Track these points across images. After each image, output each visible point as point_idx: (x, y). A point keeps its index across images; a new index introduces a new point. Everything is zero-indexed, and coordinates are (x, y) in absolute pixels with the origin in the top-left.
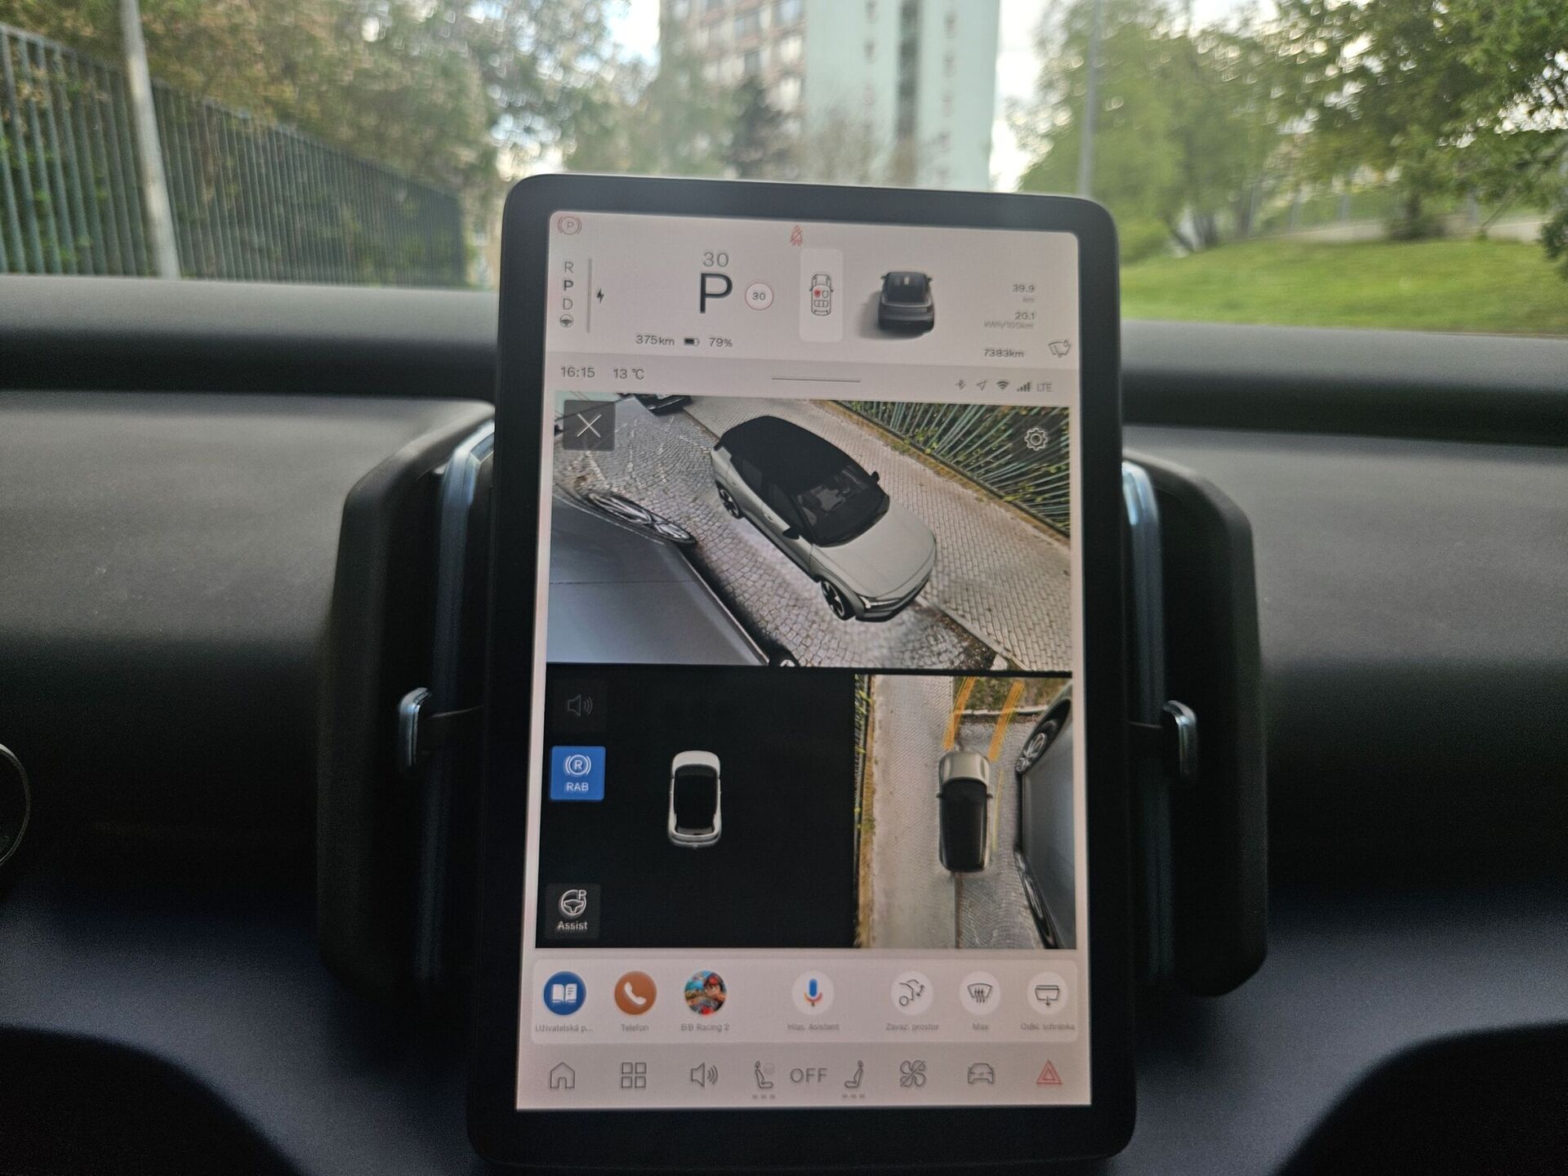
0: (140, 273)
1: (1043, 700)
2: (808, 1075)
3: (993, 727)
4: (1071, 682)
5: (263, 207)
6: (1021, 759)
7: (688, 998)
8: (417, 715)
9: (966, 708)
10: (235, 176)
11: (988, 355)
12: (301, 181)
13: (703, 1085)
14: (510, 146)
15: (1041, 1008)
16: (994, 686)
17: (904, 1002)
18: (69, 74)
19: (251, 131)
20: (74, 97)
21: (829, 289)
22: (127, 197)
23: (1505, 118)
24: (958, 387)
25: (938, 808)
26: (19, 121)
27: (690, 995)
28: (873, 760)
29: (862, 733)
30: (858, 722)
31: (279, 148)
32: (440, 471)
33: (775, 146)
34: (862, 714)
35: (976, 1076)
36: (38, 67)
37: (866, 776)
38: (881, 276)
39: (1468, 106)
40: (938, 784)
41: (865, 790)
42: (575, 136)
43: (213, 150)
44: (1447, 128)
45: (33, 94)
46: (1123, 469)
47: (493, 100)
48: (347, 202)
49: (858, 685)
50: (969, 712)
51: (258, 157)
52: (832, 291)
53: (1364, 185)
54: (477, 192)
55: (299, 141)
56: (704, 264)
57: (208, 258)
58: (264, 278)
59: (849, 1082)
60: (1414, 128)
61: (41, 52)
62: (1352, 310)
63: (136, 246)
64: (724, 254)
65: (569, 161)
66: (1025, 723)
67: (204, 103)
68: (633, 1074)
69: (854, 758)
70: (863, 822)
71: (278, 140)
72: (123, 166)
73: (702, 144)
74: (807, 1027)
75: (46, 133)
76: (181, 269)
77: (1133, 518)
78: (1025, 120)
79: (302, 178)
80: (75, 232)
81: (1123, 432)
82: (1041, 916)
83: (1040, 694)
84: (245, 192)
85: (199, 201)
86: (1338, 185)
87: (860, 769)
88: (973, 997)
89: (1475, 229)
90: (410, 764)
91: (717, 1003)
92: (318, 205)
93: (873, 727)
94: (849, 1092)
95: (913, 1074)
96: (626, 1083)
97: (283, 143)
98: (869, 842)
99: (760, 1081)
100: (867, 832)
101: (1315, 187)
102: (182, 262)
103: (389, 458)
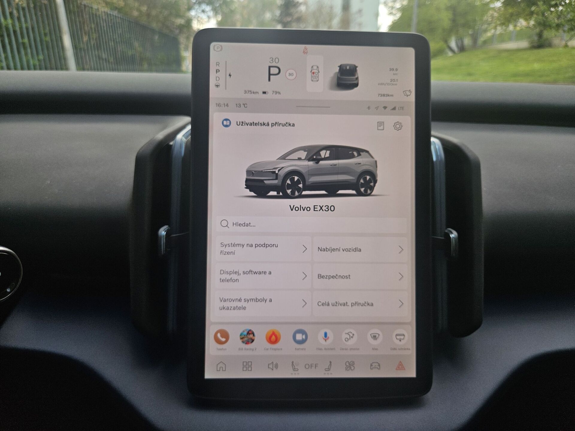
0: (62, 69)
2: (311, 366)
5: (106, 42)
8: (165, 236)
10: (95, 31)
11: (379, 97)
12: (119, 32)
13: (273, 370)
14: (197, 17)
15: (397, 342)
17: (347, 340)
19: (100, 13)
22: (56, 40)
24: (368, 109)
26: (15, 12)
31: (111, 20)
32: (171, 143)
33: (296, 16)
35: (373, 367)
38: (338, 66)
42: (220, 14)
43: (87, 21)
44: (553, 3)
46: (431, 139)
48: (136, 40)
51: (103, 24)
52: (319, 72)
53: (521, 27)
54: (185, 35)
55: (118, 17)
56: (270, 62)
57: (86, 62)
58: (107, 70)
59: (326, 368)
60: (540, 3)
62: (515, 75)
63: (60, 58)
64: (277, 58)
65: (219, 23)
67: (83, 3)
68: (247, 366)
71: (111, 17)
72: (54, 28)
73: (268, 16)
74: (323, 349)
75: (25, 16)
76: (77, 67)
77: (434, 159)
78: (391, 4)
79: (120, 30)
80: (38, 54)
84: (99, 37)
85: (82, 41)
86: (511, 27)
88: (372, 338)
89: (563, 43)
90: (163, 254)
92: (126, 41)
94: (326, 372)
95: (350, 366)
96: (245, 369)
97: (112, 18)
99: (294, 368)
101: (502, 28)
102: (77, 64)
103: (152, 139)
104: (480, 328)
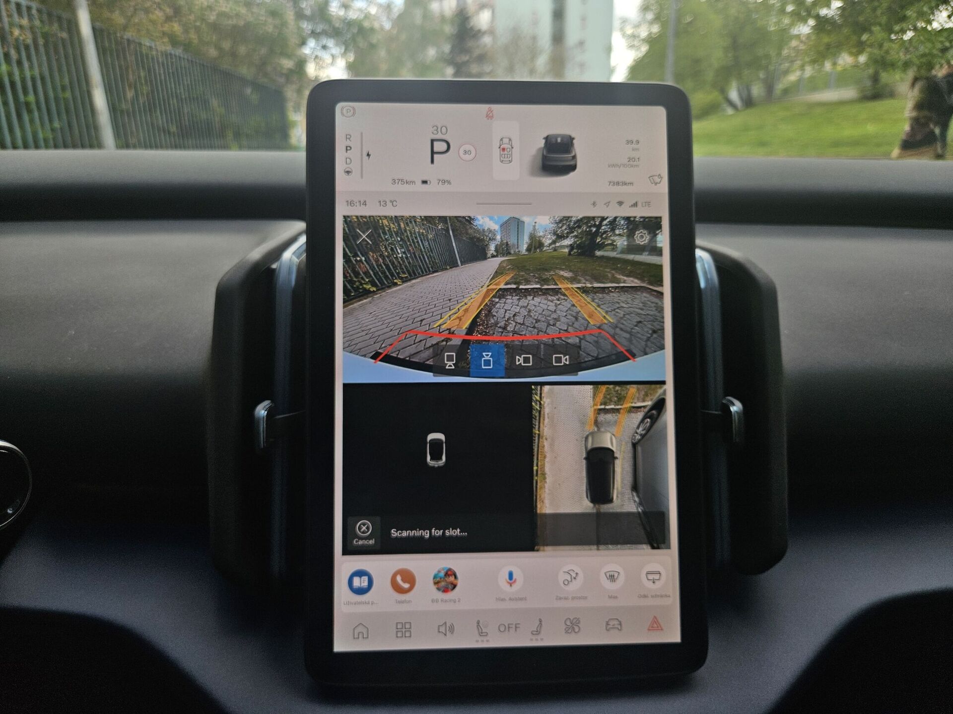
0: (91, 147)
1: (648, 398)
2: (509, 627)
3: (617, 415)
4: (665, 387)
5: (164, 100)
6: (636, 435)
7: (435, 583)
8: (265, 418)
9: (601, 405)
10: (146, 82)
11: (610, 185)
12: (186, 82)
13: (445, 635)
14: (314, 58)
15: (649, 585)
16: (618, 391)
17: (566, 583)
18: (42, 21)
19: (154, 53)
20: (45, 36)
21: (510, 147)
22: (81, 98)
23: (933, 20)
24: (592, 206)
25: (585, 466)
26: (13, 52)
27: (436, 581)
28: (544, 438)
29: (537, 421)
30: (535, 415)
31: (172, 63)
32: (274, 266)
33: (477, 52)
34: (537, 409)
35: (612, 627)
36: (23, 18)
37: (540, 448)
38: (542, 138)
39: (910, 13)
40: (584, 452)
41: (539, 456)
42: (353, 50)
43: (132, 66)
44: (897, 28)
45: (21, 35)
46: (696, 253)
47: (303, 29)
48: (215, 96)
49: (534, 392)
50: (603, 407)
51: (159, 69)
52: (512, 148)
53: (845, 65)
54: (294, 87)
55: (184, 59)
56: (433, 133)
57: (132, 133)
58: (167, 147)
59: (534, 631)
60: (876, 29)
61: (24, 9)
62: (837, 143)
63: (88, 127)
64: (445, 126)
65: (350, 67)
66: (637, 412)
67: (125, 37)
68: (404, 630)
69: (533, 436)
70: (539, 475)
71: (171, 58)
72: (78, 78)
73: (432, 52)
74: (507, 599)
75: (29, 59)
76: (117, 142)
77: (703, 284)
78: (632, 31)
79: (187, 80)
80: (51, 121)
81: (696, 227)
82: (649, 530)
83: (646, 395)
84: (153, 92)
85: (125, 98)
86: (828, 66)
87: (536, 443)
88: (608, 579)
90: (262, 447)
91: (453, 586)
92: (197, 98)
93: (544, 417)
94: (534, 637)
95: (573, 626)
96: (399, 634)
97: (174, 60)
98: (543, 487)
99: (480, 631)
100: (541, 482)
101: (814, 67)
102: (116, 136)
103: (242, 259)
104: (785, 558)
